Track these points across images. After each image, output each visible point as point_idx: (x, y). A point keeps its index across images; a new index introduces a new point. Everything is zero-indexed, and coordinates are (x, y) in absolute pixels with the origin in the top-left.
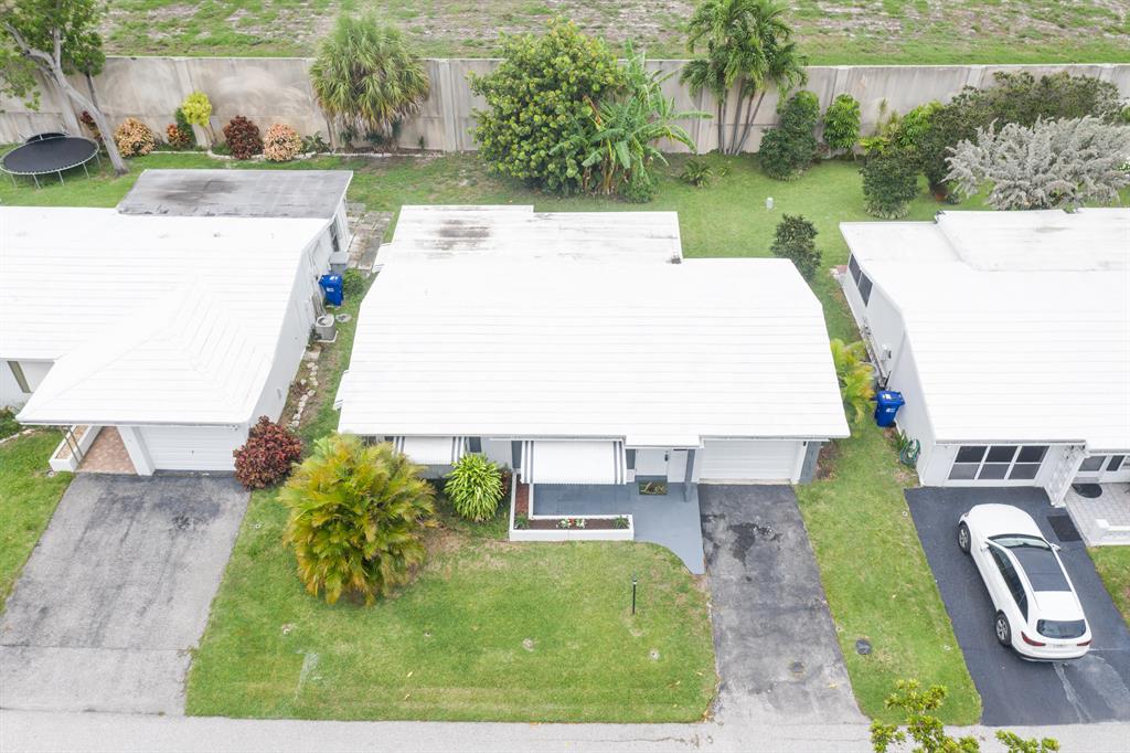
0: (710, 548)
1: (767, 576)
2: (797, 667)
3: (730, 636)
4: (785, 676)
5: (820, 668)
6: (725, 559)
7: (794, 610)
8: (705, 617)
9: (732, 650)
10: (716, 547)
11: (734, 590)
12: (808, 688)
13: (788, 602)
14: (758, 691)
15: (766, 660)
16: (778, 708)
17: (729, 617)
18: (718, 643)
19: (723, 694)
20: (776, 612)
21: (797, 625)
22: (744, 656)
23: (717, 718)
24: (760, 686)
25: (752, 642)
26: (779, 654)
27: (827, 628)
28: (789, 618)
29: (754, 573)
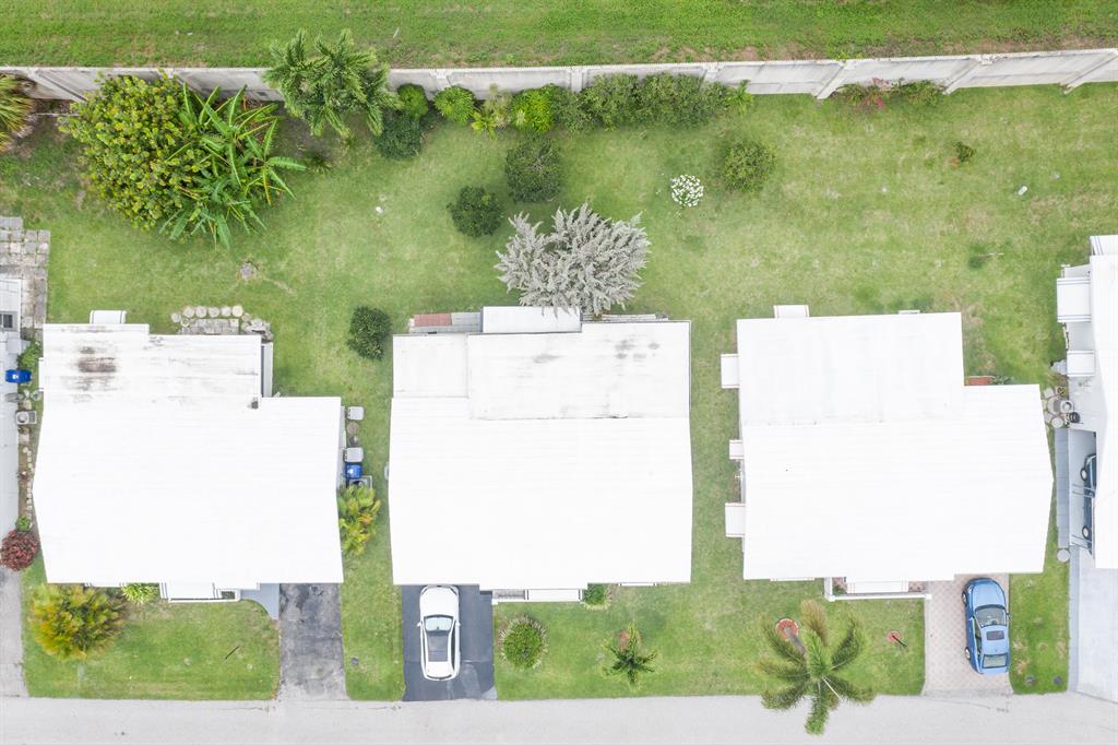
0: (283, 602)
1: (312, 619)
2: (320, 671)
3: (289, 654)
4: (314, 676)
5: (332, 672)
6: (292, 609)
7: (323, 640)
8: (277, 643)
9: (290, 661)
10: (287, 600)
11: (294, 628)
12: (324, 682)
13: (322, 635)
14: (300, 684)
15: (306, 668)
16: (308, 692)
17: (290, 644)
18: (283, 659)
19: (283, 686)
20: (314, 640)
21: (323, 648)
22: (295, 666)
23: (279, 698)
24: (301, 681)
25: (300, 658)
26: (312, 664)
27: (339, 650)
28: (320, 644)
29: (306, 617)
